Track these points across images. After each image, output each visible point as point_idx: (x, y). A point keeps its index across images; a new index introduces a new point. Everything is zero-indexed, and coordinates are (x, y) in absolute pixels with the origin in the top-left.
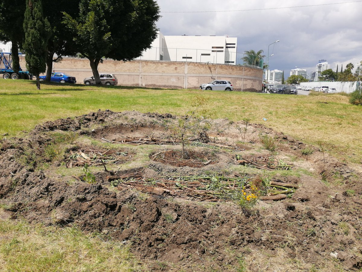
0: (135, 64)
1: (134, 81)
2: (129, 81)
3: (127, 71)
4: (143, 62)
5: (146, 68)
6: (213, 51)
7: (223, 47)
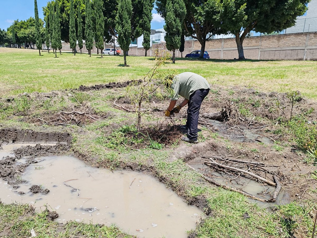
0: (301, 37)
1: (297, 56)
2: (292, 56)
3: (290, 46)
4: (311, 34)
5: (314, 41)
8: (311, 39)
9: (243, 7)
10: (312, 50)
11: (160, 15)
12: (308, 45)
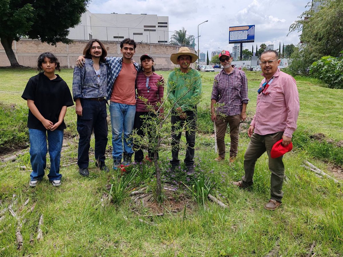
6: (145, 30)
7: (155, 26)
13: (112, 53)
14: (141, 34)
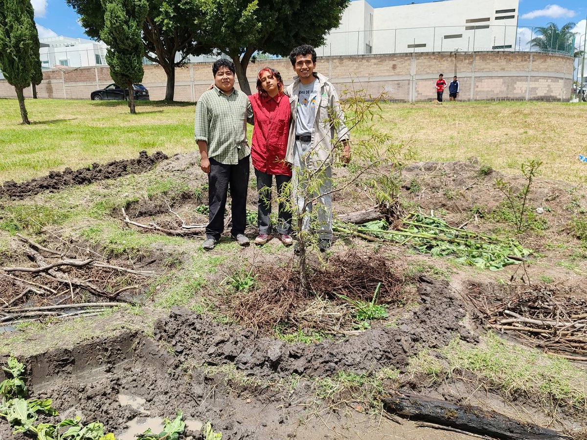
4: (335, 59)
5: (340, 70)
6: (468, 28)
7: (489, 18)
8: (335, 68)
9: (253, 6)
10: (339, 85)
11: (74, 8)
12: (333, 77)
13: (401, 73)
14: (460, 36)
